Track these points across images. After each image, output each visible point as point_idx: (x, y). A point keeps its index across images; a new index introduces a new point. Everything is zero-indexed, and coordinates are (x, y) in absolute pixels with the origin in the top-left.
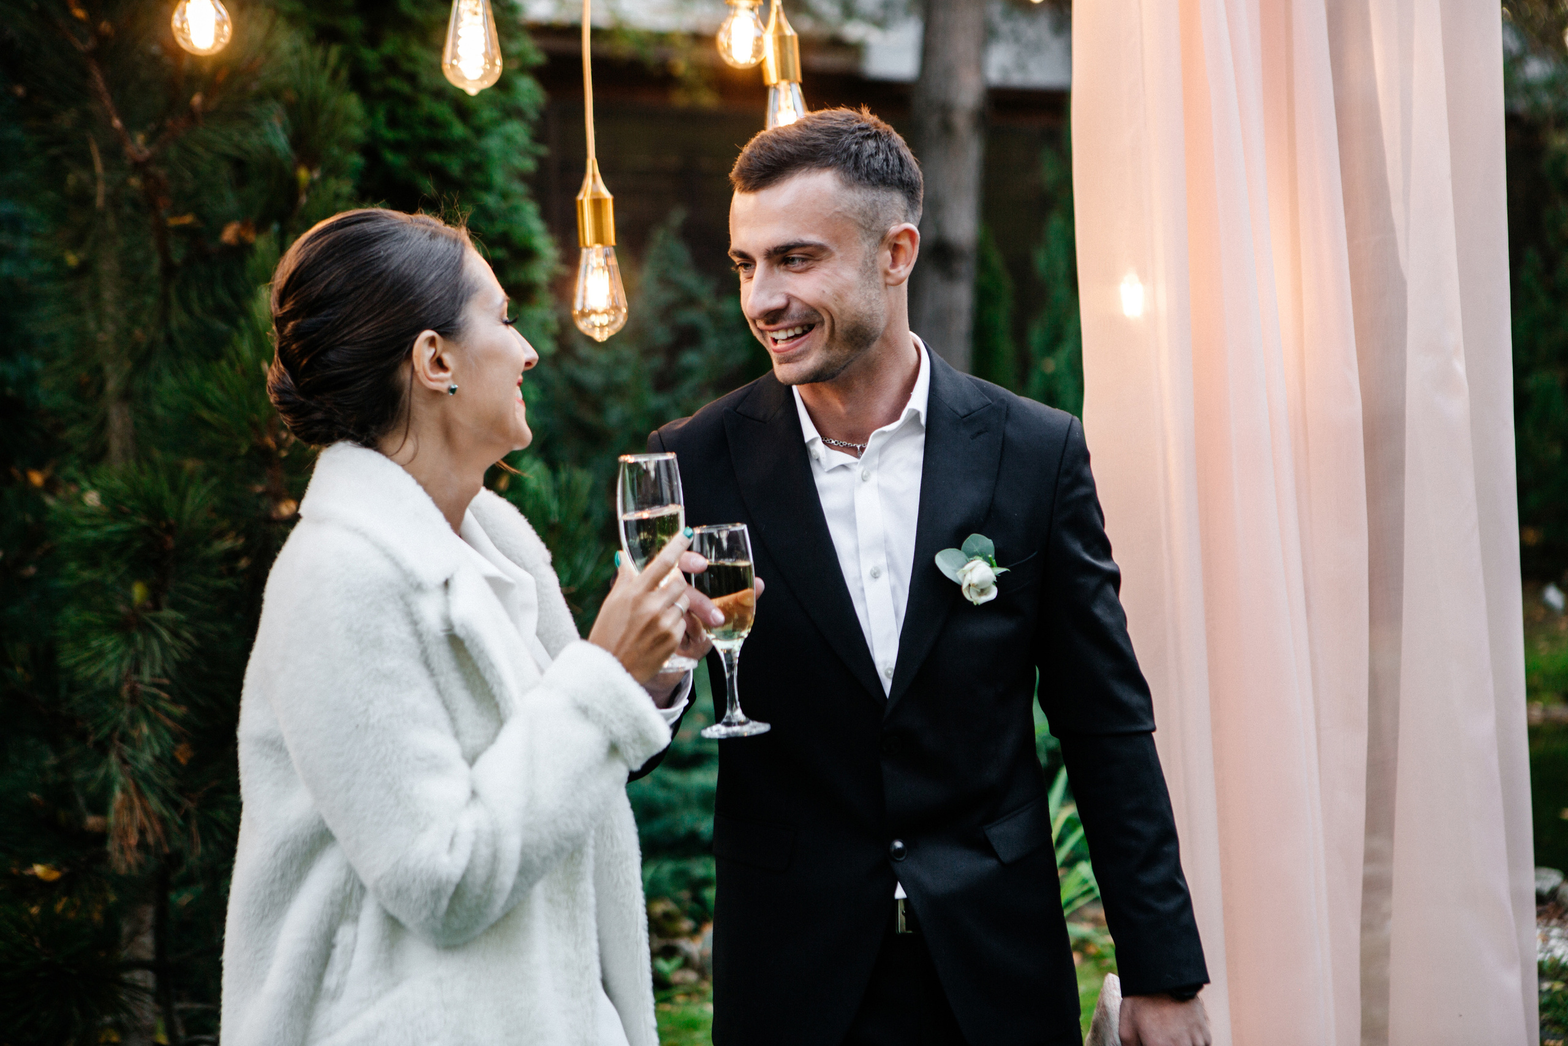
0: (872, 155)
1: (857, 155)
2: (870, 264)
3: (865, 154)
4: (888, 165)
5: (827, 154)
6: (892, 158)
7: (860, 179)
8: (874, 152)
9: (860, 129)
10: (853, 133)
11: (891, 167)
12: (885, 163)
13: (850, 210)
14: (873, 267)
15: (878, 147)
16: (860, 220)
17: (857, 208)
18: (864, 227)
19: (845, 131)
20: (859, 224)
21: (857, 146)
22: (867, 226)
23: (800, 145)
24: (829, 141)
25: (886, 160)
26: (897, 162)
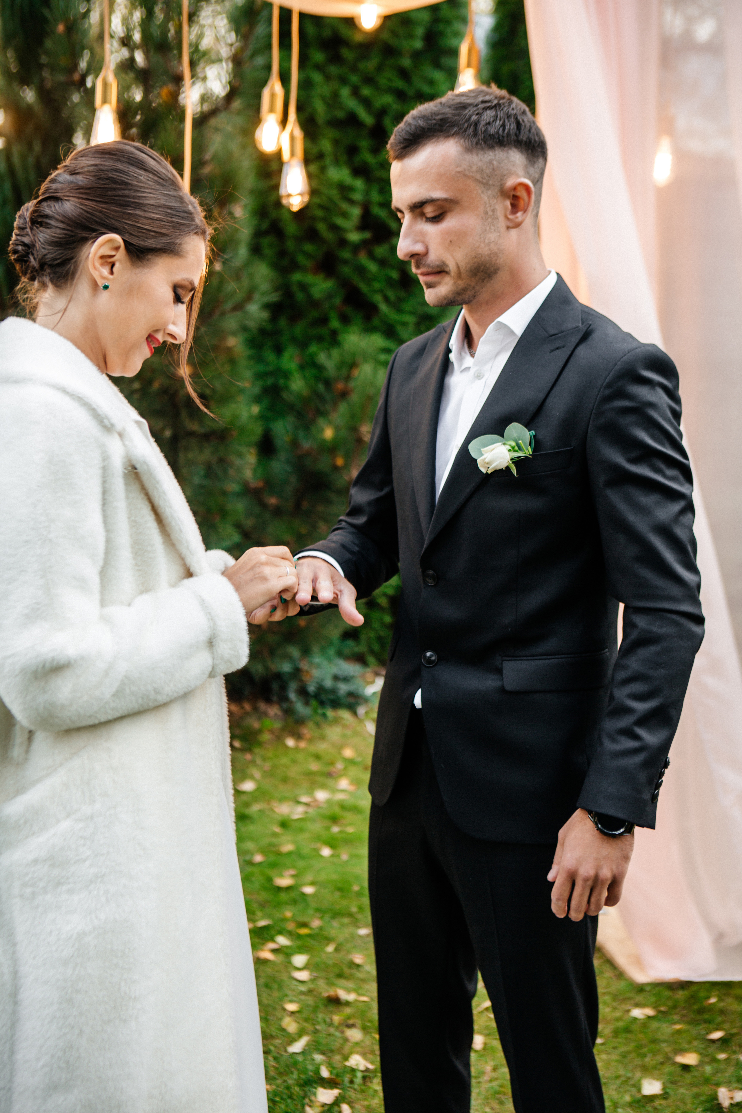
0: (489, 123)
1: (476, 124)
2: (490, 213)
3: (483, 123)
4: (504, 130)
5: (453, 125)
6: (508, 124)
7: (477, 144)
8: (491, 120)
9: (483, 102)
10: (476, 106)
11: (506, 131)
12: (501, 129)
13: (469, 170)
14: (493, 215)
15: (496, 117)
16: (478, 176)
17: (474, 168)
18: (482, 183)
19: (470, 105)
20: (478, 180)
21: (477, 117)
22: (484, 181)
23: (431, 120)
24: (455, 115)
25: (503, 126)
26: (513, 126)
